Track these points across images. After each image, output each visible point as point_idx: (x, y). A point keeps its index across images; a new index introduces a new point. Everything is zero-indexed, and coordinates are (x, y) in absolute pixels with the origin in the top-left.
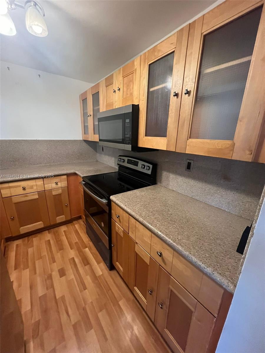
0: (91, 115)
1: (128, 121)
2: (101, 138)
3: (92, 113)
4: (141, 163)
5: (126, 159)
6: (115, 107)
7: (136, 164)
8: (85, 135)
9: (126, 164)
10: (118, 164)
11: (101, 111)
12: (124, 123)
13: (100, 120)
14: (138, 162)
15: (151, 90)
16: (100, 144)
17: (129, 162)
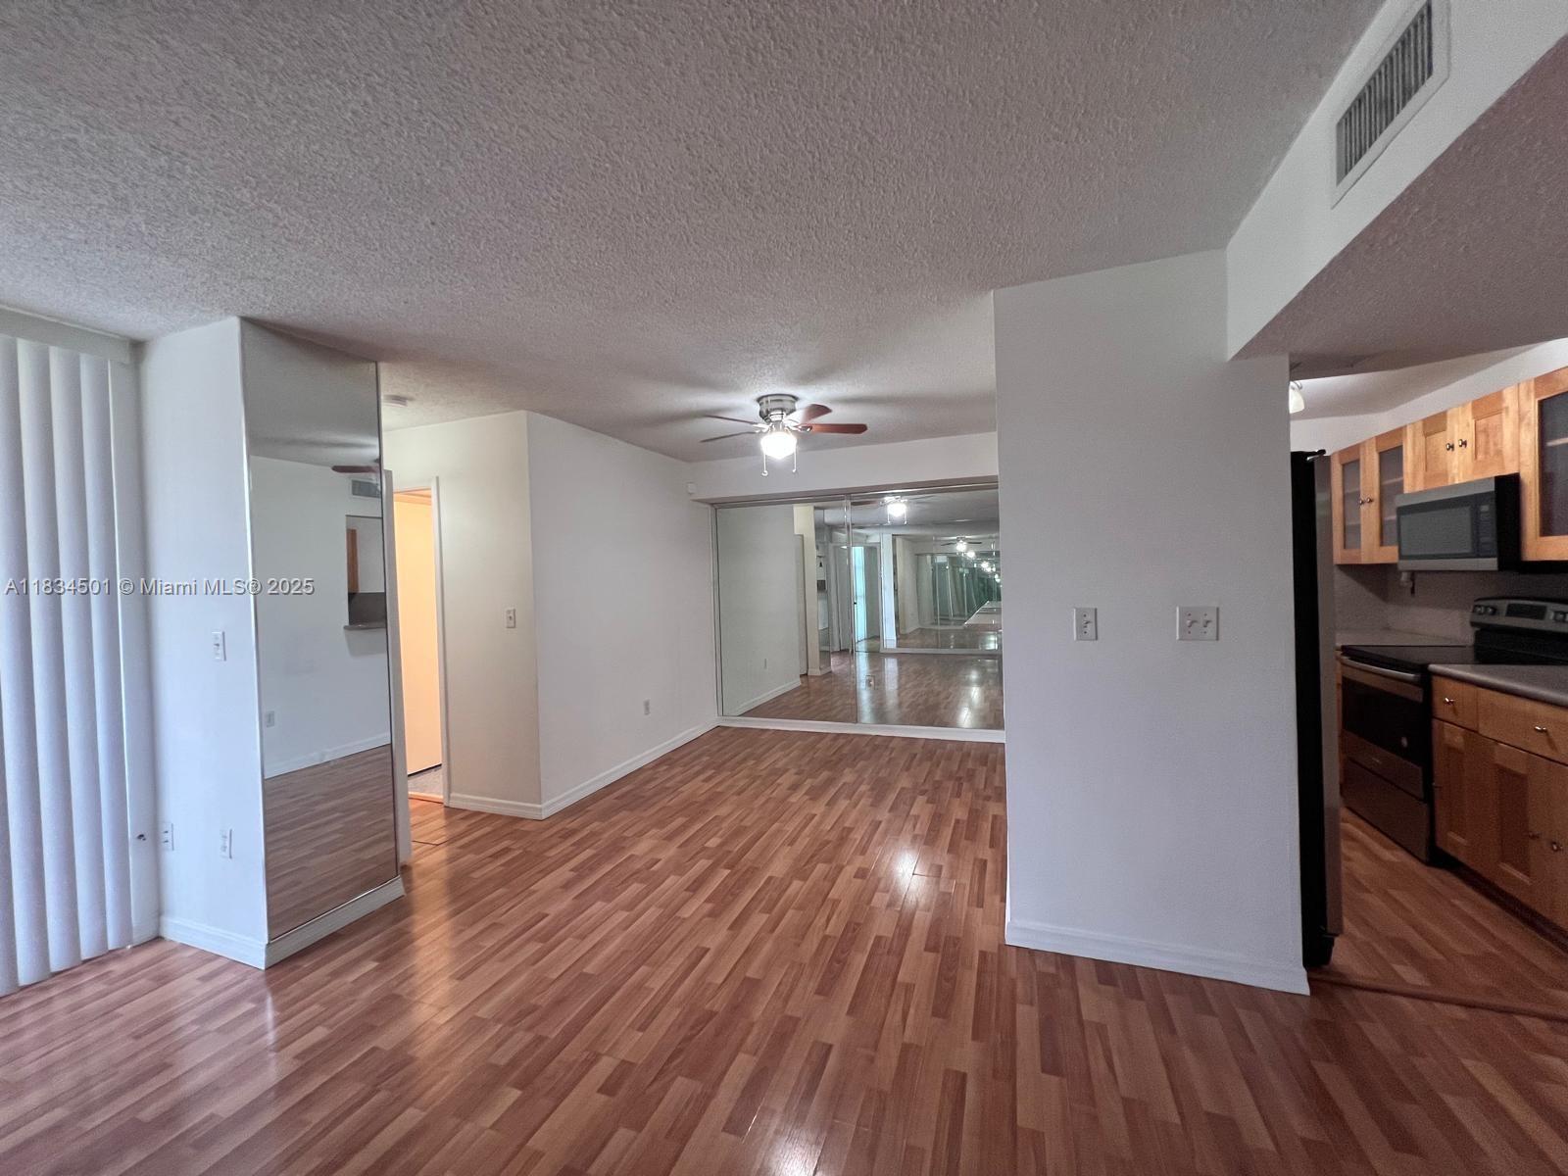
0: (1371, 501)
1: (1485, 508)
2: (1405, 552)
3: (1376, 495)
4: (1552, 609)
5: (1503, 605)
6: (1454, 480)
7: (1539, 613)
8: (1346, 552)
9: (1503, 620)
10: (1473, 624)
11: (1407, 489)
12: (1476, 514)
13: (1402, 511)
14: (1545, 608)
15: (1550, 444)
16: (1400, 568)
17: (1512, 611)
